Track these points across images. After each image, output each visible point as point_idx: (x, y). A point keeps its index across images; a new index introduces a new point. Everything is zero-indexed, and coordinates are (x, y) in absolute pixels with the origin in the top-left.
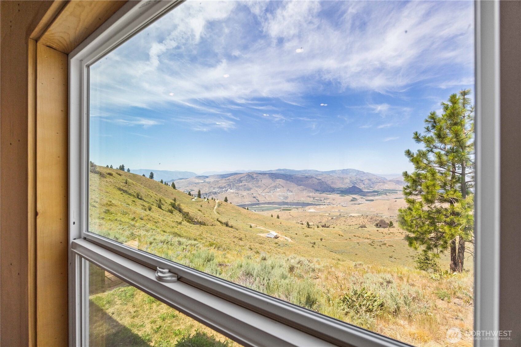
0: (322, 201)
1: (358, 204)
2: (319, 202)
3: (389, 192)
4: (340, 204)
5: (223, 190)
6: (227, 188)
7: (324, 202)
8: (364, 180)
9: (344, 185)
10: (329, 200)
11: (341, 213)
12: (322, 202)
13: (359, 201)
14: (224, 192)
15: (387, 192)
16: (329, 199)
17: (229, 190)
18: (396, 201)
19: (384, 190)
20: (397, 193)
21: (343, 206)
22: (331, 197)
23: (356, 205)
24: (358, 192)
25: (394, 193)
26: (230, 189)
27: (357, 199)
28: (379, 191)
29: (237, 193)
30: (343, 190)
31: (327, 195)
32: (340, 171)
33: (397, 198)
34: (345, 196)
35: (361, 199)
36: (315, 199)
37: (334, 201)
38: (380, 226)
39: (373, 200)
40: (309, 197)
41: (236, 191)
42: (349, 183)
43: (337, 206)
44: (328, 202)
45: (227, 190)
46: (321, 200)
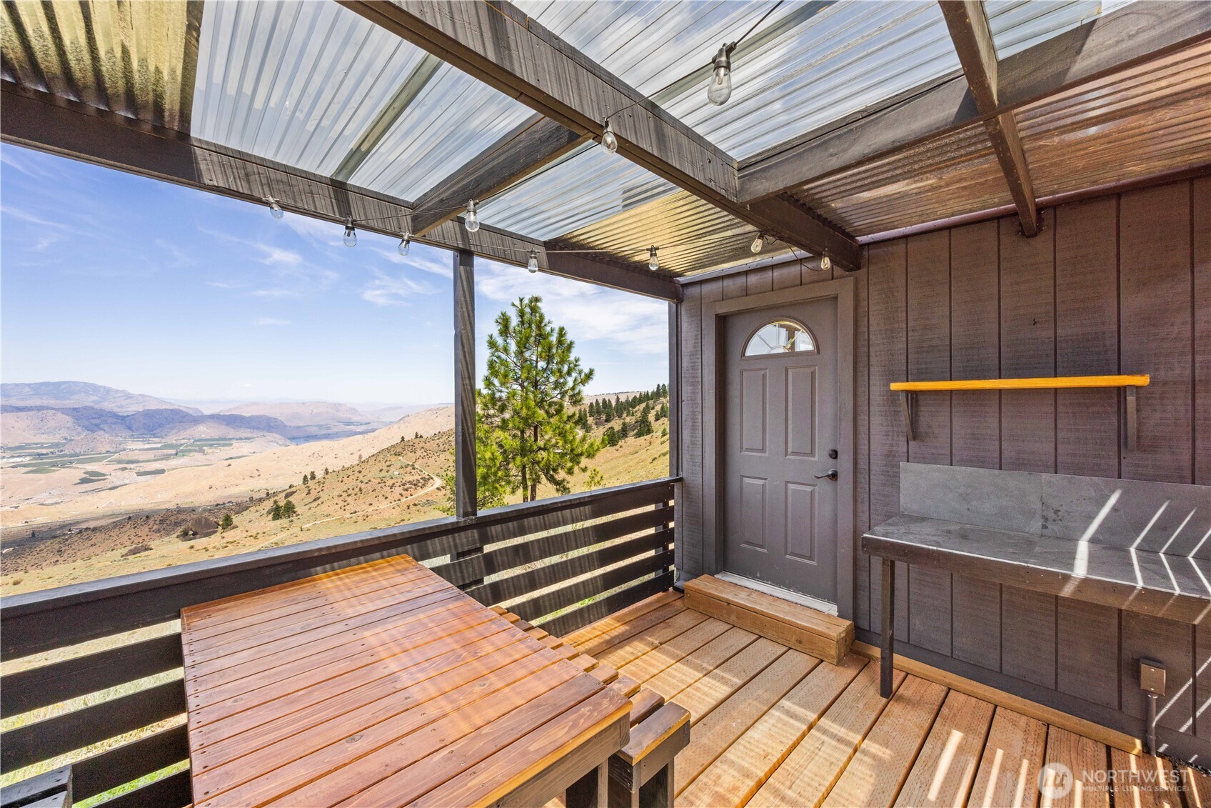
1: (111, 489)
3: (211, 446)
4: (31, 501)
9: (45, 436)
13: (114, 479)
15: (206, 445)
18: (229, 465)
19: (196, 441)
20: (231, 445)
21: (47, 502)
23: (103, 494)
25: (224, 445)
27: (104, 475)
28: (182, 445)
30: (44, 451)
32: (27, 389)
33: (231, 458)
34: (54, 471)
35: (119, 473)
38: (195, 534)
39: (162, 471)
42: (68, 428)
43: (16, 507)
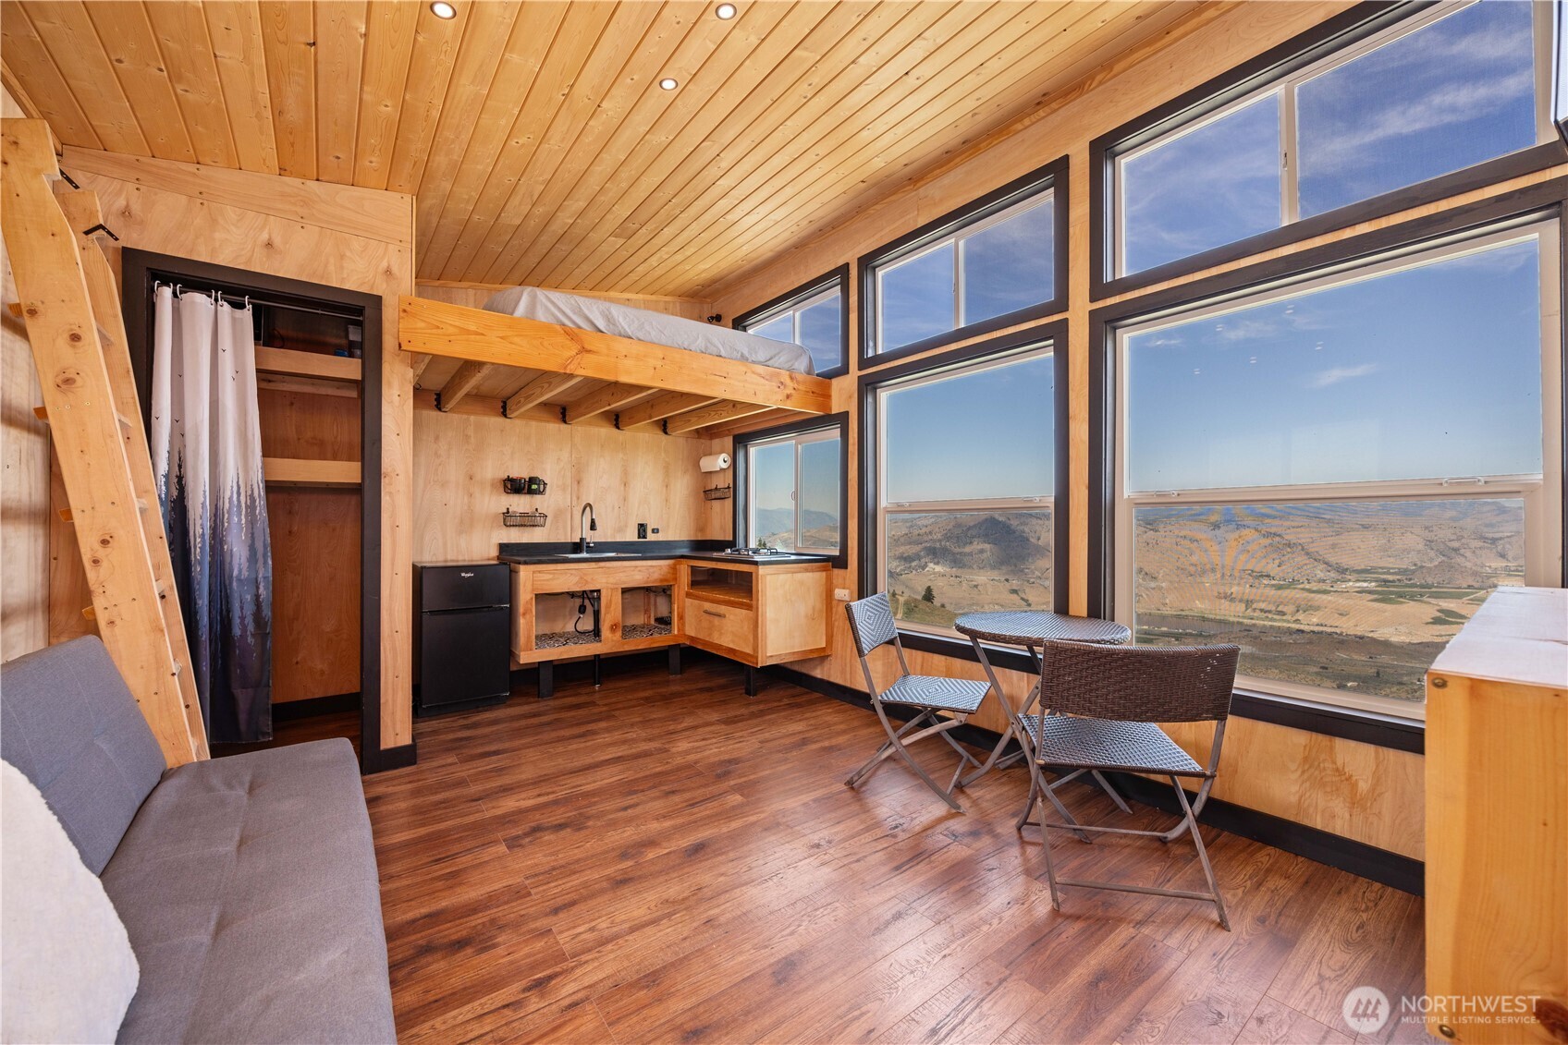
0: (1284, 618)
2: (1272, 620)
5: (914, 564)
6: (923, 560)
7: (1297, 621)
8: (1501, 539)
10: (1319, 613)
11: (1382, 670)
12: (1288, 622)
14: (914, 572)
16: (1317, 609)
17: (931, 565)
22: (1330, 601)
24: (1469, 587)
26: (935, 564)
29: (956, 577)
31: (1313, 595)
36: (1254, 606)
37: (1344, 618)
40: (1230, 598)
41: (954, 569)
44: (1315, 620)
45: (926, 566)
46: (1283, 614)
